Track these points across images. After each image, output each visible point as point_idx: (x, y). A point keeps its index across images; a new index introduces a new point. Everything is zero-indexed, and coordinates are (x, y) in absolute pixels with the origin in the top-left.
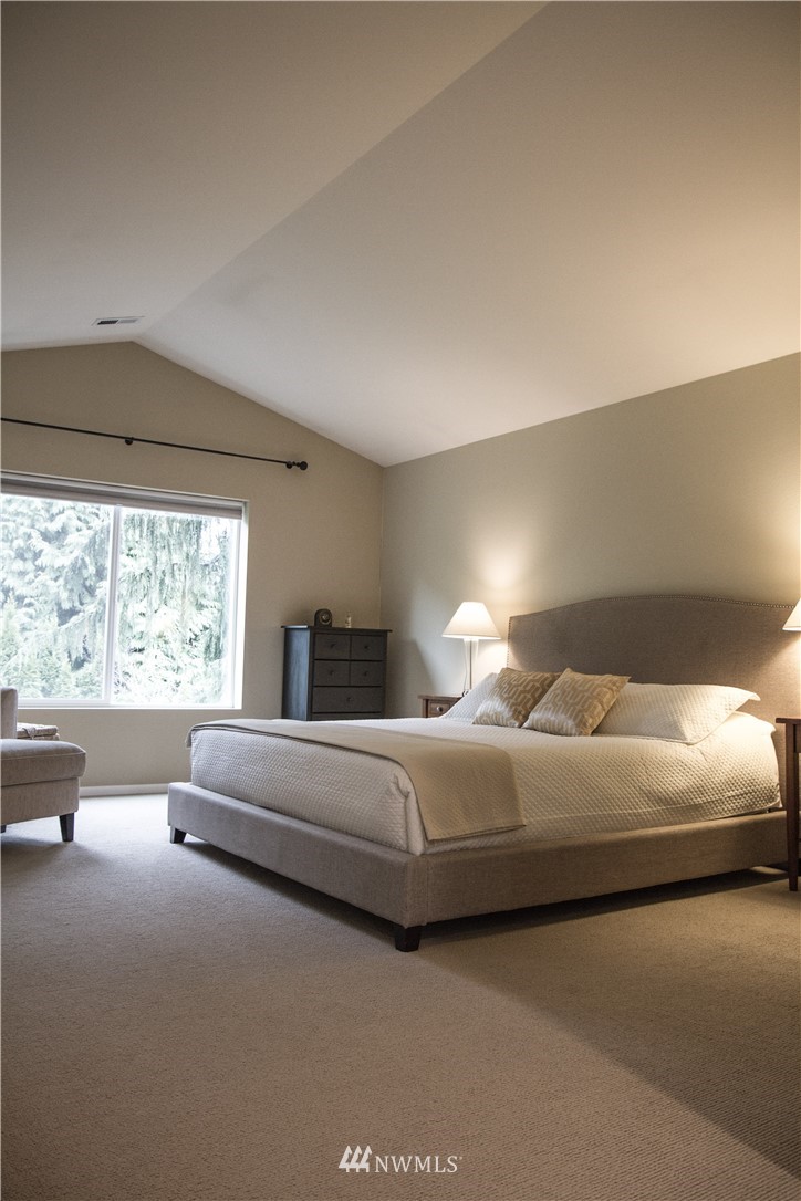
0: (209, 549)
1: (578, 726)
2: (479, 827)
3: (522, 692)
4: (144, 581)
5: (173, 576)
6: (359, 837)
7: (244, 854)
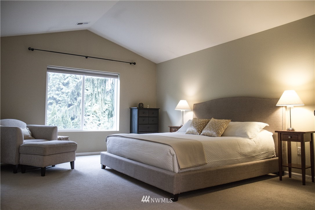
0: (108, 87)
1: (217, 134)
2: (194, 164)
3: (200, 125)
4: (90, 96)
5: (99, 95)
6: (158, 167)
7: (123, 172)
